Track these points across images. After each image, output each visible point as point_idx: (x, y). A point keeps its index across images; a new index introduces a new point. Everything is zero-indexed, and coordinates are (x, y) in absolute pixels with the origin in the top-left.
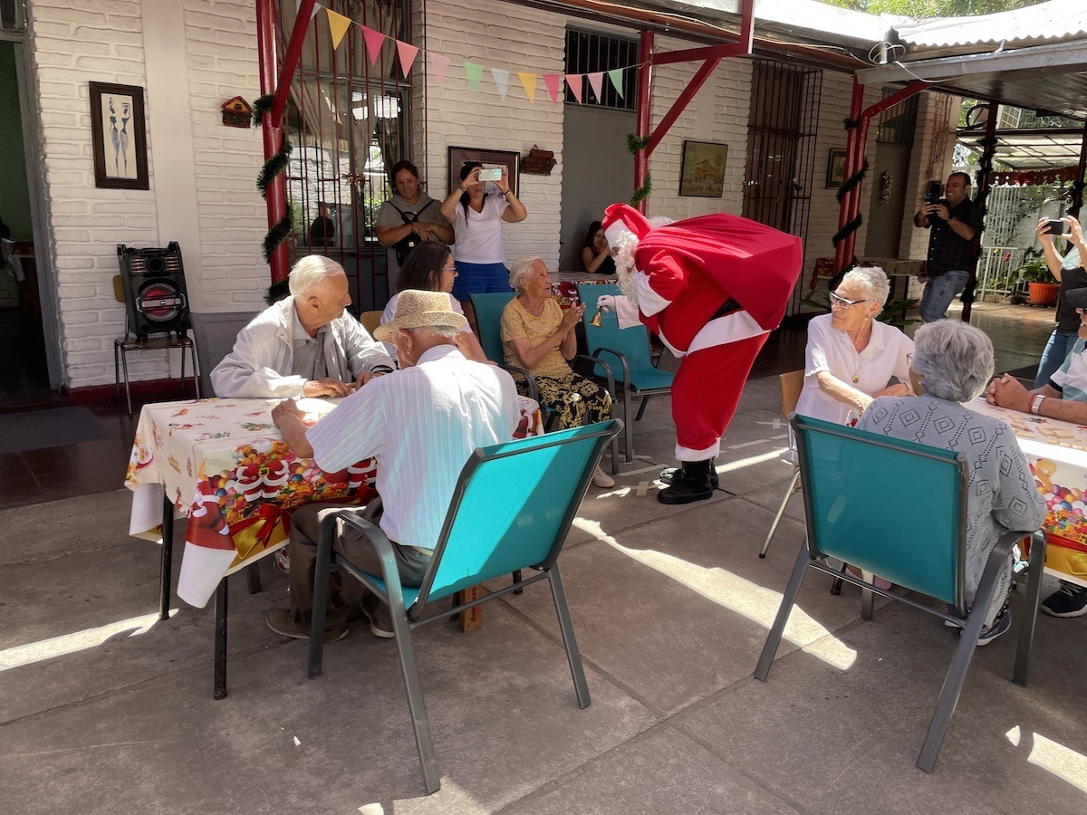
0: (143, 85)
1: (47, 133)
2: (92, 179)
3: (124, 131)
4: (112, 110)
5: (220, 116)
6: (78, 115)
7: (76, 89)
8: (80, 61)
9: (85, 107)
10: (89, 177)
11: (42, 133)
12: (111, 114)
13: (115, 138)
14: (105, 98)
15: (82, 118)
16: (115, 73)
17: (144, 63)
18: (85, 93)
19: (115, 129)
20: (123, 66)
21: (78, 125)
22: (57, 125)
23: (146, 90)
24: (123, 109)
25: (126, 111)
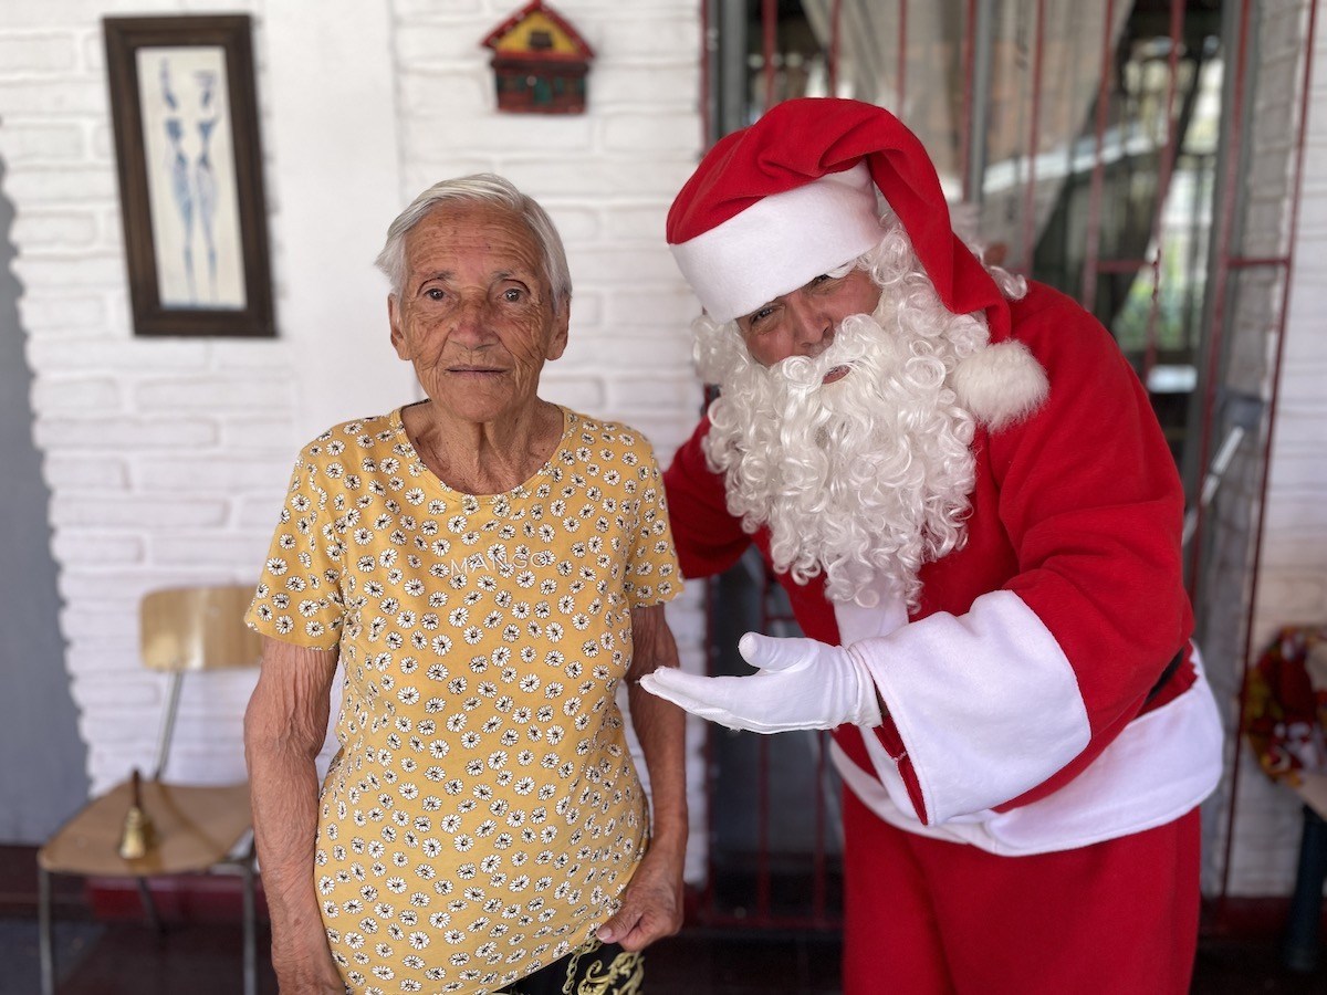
0: (249, 7)
2: (123, 313)
3: (204, 161)
4: (171, 100)
5: (487, 81)
12: (166, 113)
13: (181, 187)
14: (151, 63)
15: (96, 132)
19: (181, 160)
23: (260, 23)
24: (197, 92)
25: (206, 98)
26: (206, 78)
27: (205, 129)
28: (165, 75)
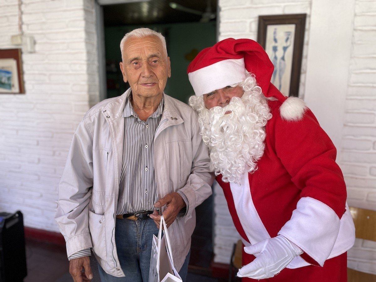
3: (283, 58)
4: (275, 40)
7: (248, 25)
12: (273, 44)
14: (271, 29)
19: (276, 57)
23: (310, 16)
24: (285, 38)
25: (287, 40)
26: (288, 33)
27: (285, 49)
28: (275, 33)
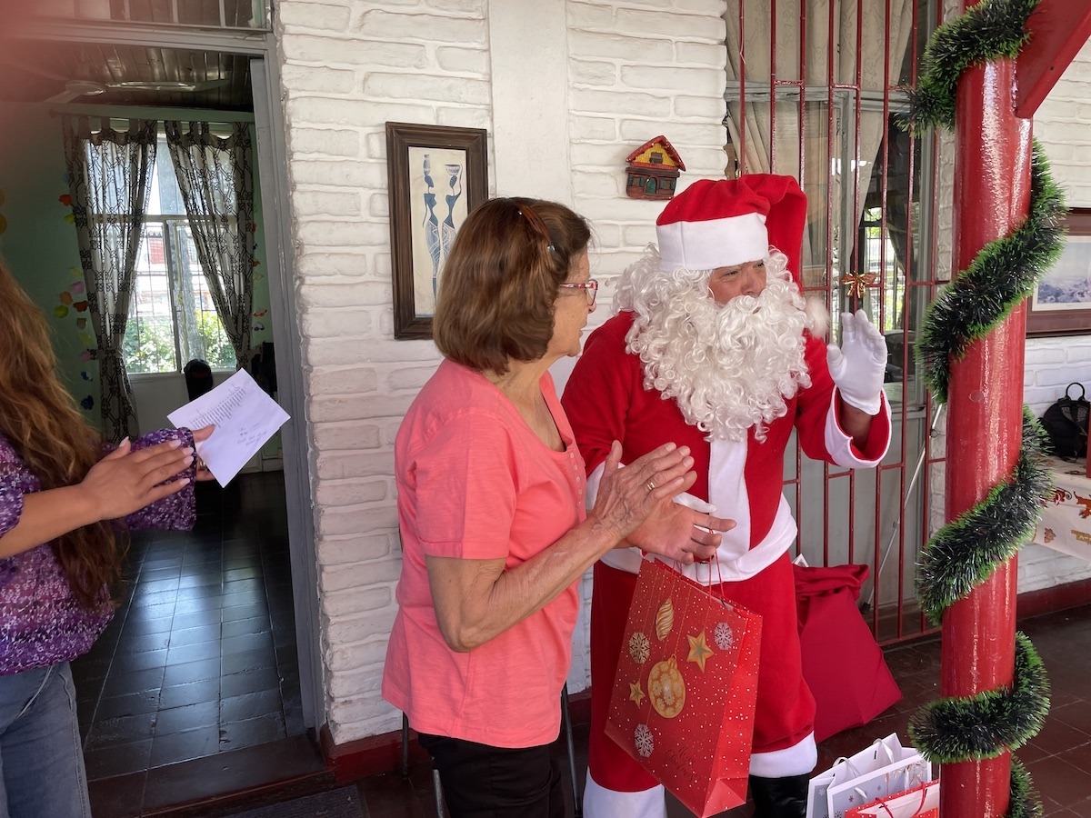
0: (486, 125)
1: (305, 233)
2: (388, 322)
3: (450, 222)
4: (429, 181)
5: (622, 180)
6: (365, 194)
7: (362, 140)
8: (369, 83)
9: (378, 175)
10: (382, 317)
11: (296, 233)
12: (425, 189)
13: (433, 238)
14: (416, 156)
15: (371, 199)
16: (435, 104)
17: (490, 82)
18: (379, 147)
19: (433, 219)
20: (449, 88)
21: (365, 215)
22: (325, 217)
23: (492, 136)
24: (448, 177)
25: (453, 182)
26: (454, 168)
27: (451, 200)
28: (425, 164)
